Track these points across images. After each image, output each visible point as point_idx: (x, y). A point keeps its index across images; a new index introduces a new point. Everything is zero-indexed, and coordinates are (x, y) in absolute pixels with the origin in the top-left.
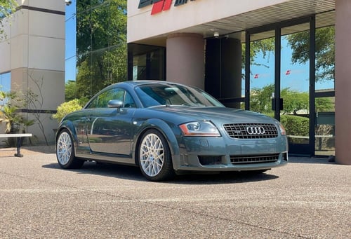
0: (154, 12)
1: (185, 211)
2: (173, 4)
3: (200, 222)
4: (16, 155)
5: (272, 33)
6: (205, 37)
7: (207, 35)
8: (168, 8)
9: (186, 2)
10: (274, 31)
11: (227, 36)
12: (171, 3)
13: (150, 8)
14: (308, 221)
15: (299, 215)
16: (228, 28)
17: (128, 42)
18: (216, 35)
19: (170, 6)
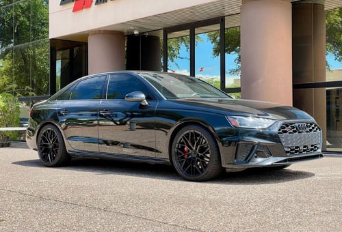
0: (75, 10)
1: (91, 208)
2: (94, 3)
6: (126, 34)
7: (128, 32)
8: (89, 6)
9: (106, 2)
10: (189, 31)
11: (147, 34)
12: (92, 2)
13: (72, 5)
15: (192, 207)
16: (146, 27)
17: (50, 38)
18: (136, 32)
19: (91, 4)
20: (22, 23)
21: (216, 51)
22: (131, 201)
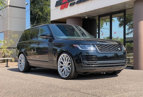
0: (61, 9)
1: (72, 90)
2: (69, 5)
3: (78, 95)
4: (6, 66)
5: (109, 17)
6: (82, 18)
7: (83, 17)
8: (67, 7)
9: (74, 5)
10: (109, 16)
11: (91, 18)
12: (68, 5)
13: (60, 7)
14: (119, 94)
15: (116, 91)
16: (91, 15)
17: (51, 20)
18: (86, 17)
19: (68, 6)
20: (39, 15)
21: (120, 25)
22: (89, 88)
